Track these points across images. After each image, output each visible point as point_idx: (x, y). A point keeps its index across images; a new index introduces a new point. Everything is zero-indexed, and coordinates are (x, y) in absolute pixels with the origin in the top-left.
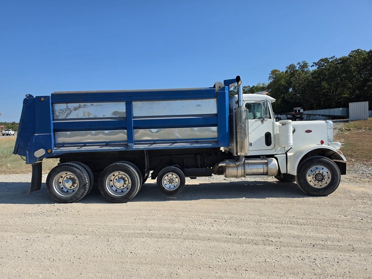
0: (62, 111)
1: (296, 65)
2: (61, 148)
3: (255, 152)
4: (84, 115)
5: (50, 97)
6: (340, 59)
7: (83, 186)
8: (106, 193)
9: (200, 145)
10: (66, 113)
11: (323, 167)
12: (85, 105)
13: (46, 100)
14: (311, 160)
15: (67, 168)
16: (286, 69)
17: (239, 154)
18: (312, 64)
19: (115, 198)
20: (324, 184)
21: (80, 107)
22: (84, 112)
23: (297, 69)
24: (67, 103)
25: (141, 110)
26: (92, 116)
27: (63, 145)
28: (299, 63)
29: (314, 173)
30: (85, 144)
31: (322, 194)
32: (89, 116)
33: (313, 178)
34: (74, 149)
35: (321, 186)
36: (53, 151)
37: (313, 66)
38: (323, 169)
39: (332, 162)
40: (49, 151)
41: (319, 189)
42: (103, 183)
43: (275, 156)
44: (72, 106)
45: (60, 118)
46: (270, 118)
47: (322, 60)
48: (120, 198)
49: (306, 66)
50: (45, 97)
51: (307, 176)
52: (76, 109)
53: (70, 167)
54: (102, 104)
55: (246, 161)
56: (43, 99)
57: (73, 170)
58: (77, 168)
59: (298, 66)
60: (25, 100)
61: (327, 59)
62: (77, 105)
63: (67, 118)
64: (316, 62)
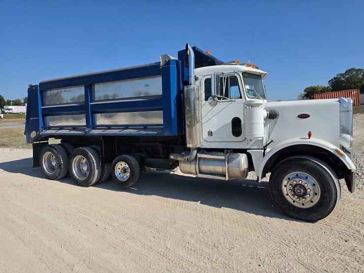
3: (217, 143)
5: (38, 86)
11: (307, 175)
12: (60, 92)
13: (36, 89)
20: (308, 203)
24: (50, 90)
27: (49, 128)
29: (291, 182)
31: (304, 217)
33: (291, 190)
35: (303, 205)
36: (41, 133)
38: (307, 178)
40: (38, 133)
41: (300, 208)
43: (248, 151)
46: (241, 98)
51: (283, 185)
52: (55, 95)
55: (199, 155)
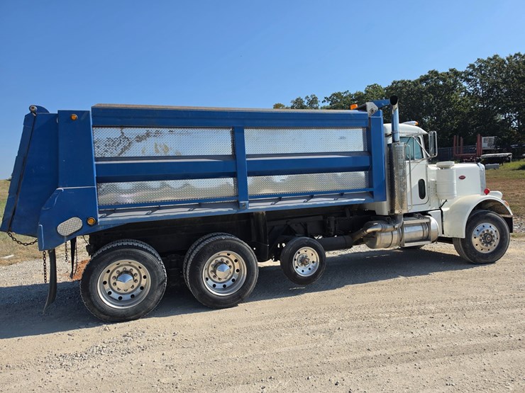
0: (111, 142)
1: (304, 100)
2: (113, 215)
4: (157, 151)
5: (91, 114)
6: (356, 94)
7: (160, 285)
8: (204, 293)
9: (347, 201)
10: (121, 147)
11: (491, 225)
12: (157, 133)
13: (82, 118)
14: (477, 215)
15: (127, 252)
16: (292, 104)
17: (397, 212)
18: (323, 99)
19: (220, 300)
20: (492, 248)
21: (148, 135)
22: (156, 145)
23: (305, 104)
24: (122, 127)
25: (259, 143)
26: (171, 153)
27: (114, 208)
28: (307, 97)
29: (481, 233)
30: (159, 205)
31: (490, 261)
32: (165, 152)
33: (481, 240)
34: (141, 215)
35: (489, 250)
36: (99, 220)
37: (325, 101)
38: (491, 227)
39: (500, 217)
40: (91, 222)
41: (486, 254)
42: (199, 274)
43: (429, 213)
44: (131, 132)
45: (108, 155)
47: (334, 95)
48: (228, 299)
49: (316, 101)
50: (80, 113)
51: (473, 238)
52: (139, 139)
53: (134, 250)
54: (190, 130)
55: (405, 222)
56: (75, 117)
57: (140, 255)
58: (146, 250)
59: (306, 101)
60: (27, 118)
61: (340, 93)
62: (142, 131)
63: (123, 155)
64: (328, 97)
